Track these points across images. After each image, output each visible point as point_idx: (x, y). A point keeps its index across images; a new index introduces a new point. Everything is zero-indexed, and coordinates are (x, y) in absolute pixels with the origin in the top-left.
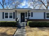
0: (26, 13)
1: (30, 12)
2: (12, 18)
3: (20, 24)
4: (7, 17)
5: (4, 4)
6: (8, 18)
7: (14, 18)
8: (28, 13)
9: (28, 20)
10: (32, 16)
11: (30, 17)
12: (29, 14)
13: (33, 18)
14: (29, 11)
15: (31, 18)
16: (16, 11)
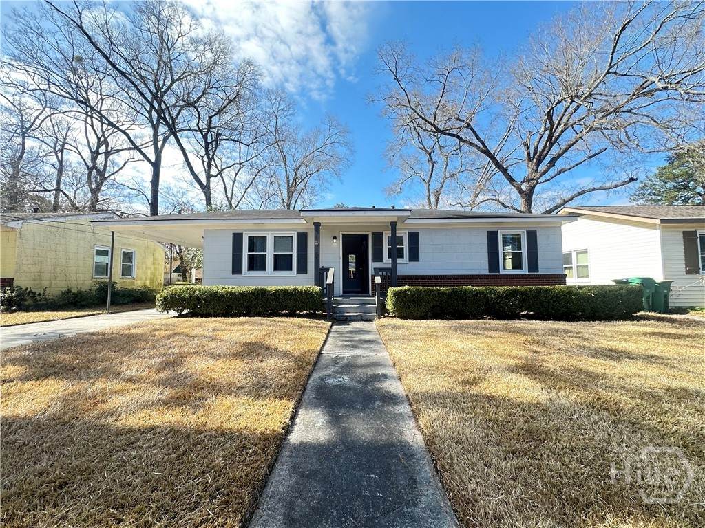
0: (378, 237)
1: (403, 233)
2: (290, 269)
3: (339, 303)
4: (257, 263)
5: (214, 171)
6: (264, 268)
7: (302, 269)
8: (387, 234)
9: (391, 278)
10: (414, 256)
11: (399, 260)
12: (395, 240)
13: (424, 267)
14: (394, 225)
15: (405, 266)
16: (317, 225)
